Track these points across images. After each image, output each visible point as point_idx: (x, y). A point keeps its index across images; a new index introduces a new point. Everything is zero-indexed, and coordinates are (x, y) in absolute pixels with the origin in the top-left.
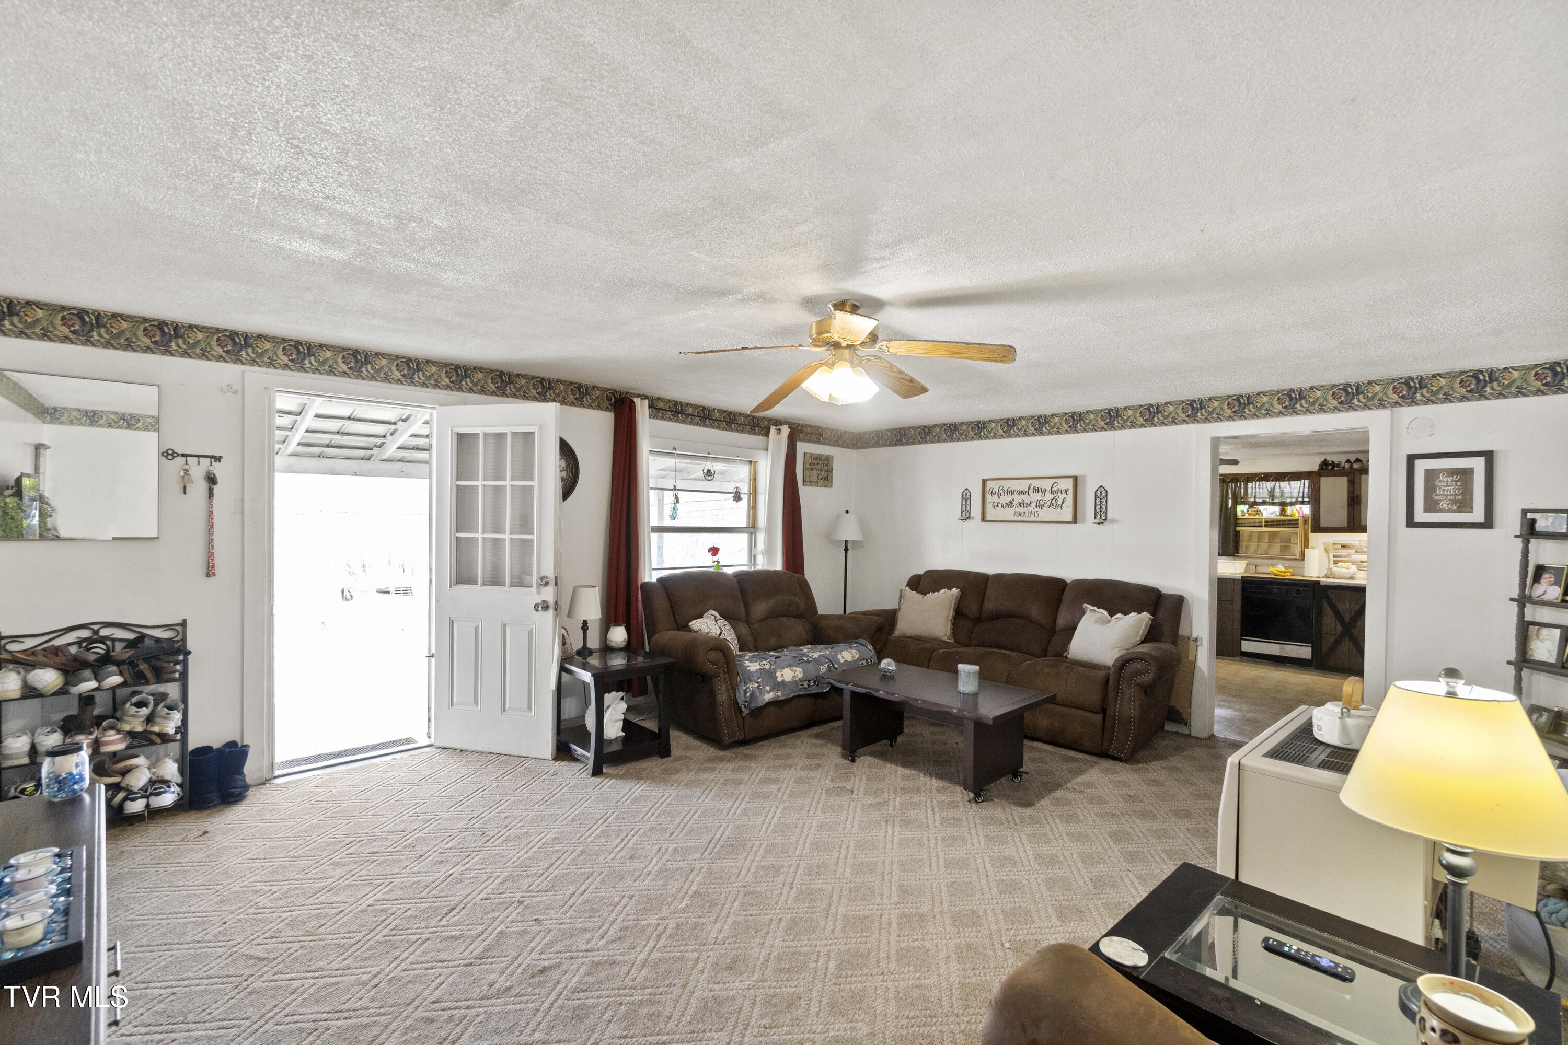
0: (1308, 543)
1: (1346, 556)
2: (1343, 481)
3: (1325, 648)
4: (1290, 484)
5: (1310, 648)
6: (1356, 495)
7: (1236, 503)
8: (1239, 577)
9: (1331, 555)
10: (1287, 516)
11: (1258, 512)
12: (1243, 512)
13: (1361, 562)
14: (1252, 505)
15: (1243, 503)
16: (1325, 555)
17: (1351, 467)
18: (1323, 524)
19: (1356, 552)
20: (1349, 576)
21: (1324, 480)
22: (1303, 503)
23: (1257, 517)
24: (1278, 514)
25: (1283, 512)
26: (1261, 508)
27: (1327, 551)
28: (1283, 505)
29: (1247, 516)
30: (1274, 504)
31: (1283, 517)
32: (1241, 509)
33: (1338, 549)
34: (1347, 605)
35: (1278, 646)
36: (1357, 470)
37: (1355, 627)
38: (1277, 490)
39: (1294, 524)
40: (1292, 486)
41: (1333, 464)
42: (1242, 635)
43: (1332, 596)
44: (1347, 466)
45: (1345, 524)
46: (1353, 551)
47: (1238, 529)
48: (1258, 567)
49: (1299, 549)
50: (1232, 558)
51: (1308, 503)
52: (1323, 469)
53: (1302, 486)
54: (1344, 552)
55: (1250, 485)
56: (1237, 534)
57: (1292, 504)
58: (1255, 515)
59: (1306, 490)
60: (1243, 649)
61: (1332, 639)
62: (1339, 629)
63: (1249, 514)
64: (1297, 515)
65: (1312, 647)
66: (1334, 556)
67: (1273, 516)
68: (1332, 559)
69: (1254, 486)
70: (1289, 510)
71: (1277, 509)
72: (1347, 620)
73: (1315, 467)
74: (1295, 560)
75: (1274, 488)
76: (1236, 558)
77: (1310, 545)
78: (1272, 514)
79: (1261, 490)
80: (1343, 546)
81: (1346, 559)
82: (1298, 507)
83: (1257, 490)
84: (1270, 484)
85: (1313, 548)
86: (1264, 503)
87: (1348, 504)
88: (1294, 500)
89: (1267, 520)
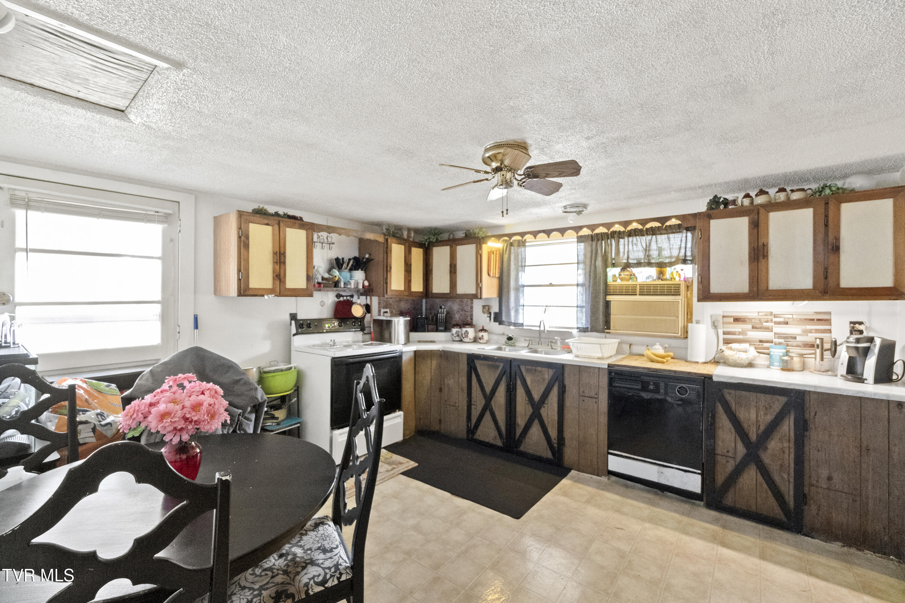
0: (692, 314)
1: (740, 333)
2: (743, 223)
3: (720, 478)
4: (669, 239)
5: (699, 477)
6: (760, 244)
7: (606, 266)
8: (604, 364)
9: (720, 332)
10: (666, 280)
11: (632, 276)
12: (614, 276)
13: (761, 341)
14: (626, 266)
15: (614, 265)
16: (712, 331)
17: (752, 203)
18: (715, 288)
19: (753, 327)
20: (747, 362)
21: (715, 224)
22: (685, 261)
23: (630, 282)
24: (655, 278)
25: (661, 274)
26: (635, 270)
27: (715, 326)
28: (661, 266)
29: (619, 281)
30: (649, 264)
31: (660, 282)
32: (613, 272)
33: (730, 323)
34: (753, 416)
35: (656, 468)
36: (762, 206)
37: (766, 448)
38: (654, 246)
39: (674, 291)
40: (672, 239)
41: (726, 203)
42: (610, 447)
43: (728, 397)
44: (747, 202)
45: (744, 288)
46: (750, 326)
47: (609, 298)
48: (633, 347)
49: (681, 324)
50: (603, 335)
51: (692, 261)
52: (713, 209)
53: (684, 239)
54: (737, 328)
55: (622, 241)
56: (607, 304)
57: (671, 264)
58: (628, 280)
59: (689, 245)
60: (611, 468)
61: (730, 466)
62: (741, 450)
63: (622, 279)
64: (677, 279)
65: (702, 474)
66: (724, 333)
67: (649, 281)
68: (721, 337)
69: (626, 243)
70: (668, 271)
71: (653, 272)
72: (753, 437)
73: (701, 206)
74: (675, 337)
75: (650, 243)
76: (608, 335)
77: (694, 319)
78: (648, 278)
79: (635, 247)
80: (737, 320)
81: (741, 337)
82: (679, 267)
83: (630, 247)
84: (643, 240)
85: (698, 322)
86: (639, 264)
87: (750, 260)
88: (673, 260)
89: (642, 286)
